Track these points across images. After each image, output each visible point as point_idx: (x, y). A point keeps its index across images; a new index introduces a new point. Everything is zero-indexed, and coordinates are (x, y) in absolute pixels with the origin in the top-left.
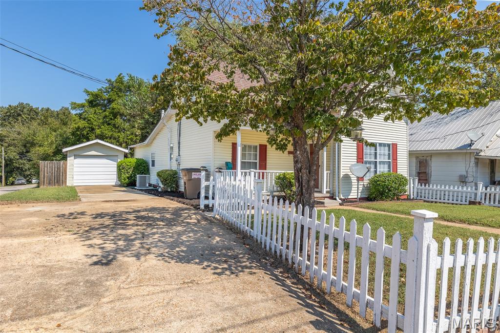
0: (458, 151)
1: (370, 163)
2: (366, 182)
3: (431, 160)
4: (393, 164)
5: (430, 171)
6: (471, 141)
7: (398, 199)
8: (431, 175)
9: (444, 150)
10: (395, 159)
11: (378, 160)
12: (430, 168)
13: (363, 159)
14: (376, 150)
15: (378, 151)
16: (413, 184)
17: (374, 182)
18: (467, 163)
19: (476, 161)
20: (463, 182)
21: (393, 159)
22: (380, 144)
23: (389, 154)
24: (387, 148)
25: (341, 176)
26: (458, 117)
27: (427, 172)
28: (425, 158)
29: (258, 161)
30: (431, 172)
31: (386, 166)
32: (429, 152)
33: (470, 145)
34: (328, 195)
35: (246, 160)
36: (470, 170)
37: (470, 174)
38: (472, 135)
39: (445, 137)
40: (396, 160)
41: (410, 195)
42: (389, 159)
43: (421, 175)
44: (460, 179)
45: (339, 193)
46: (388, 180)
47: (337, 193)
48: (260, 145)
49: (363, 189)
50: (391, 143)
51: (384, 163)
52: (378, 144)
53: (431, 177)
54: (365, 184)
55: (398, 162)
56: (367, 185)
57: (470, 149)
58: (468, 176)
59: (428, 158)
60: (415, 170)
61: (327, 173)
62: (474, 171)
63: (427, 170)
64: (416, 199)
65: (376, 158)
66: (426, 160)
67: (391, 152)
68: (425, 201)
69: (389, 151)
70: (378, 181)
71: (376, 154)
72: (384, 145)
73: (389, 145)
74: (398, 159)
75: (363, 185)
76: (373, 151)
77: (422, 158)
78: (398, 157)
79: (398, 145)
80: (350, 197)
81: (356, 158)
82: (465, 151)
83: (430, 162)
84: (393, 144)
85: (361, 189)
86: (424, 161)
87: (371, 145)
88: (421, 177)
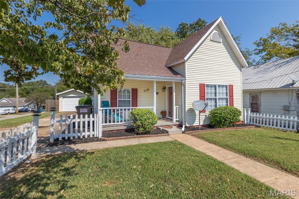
0: (282, 89)
1: (211, 99)
2: (207, 113)
3: (260, 95)
4: (230, 100)
5: (260, 102)
6: (293, 81)
7: (233, 126)
9: (270, 88)
10: (231, 96)
11: (217, 97)
12: (260, 101)
13: (205, 97)
14: (216, 90)
15: (217, 91)
16: (247, 113)
17: (213, 114)
18: (290, 97)
19: (297, 95)
20: (287, 110)
21: (230, 96)
22: (219, 86)
23: (227, 92)
24: (225, 88)
25: (187, 110)
26: (280, 66)
27: (258, 104)
28: (256, 94)
29: (131, 99)
30: (261, 103)
31: (225, 101)
32: (259, 90)
33: (292, 84)
34: (178, 123)
35: (122, 99)
36: (293, 102)
37: (293, 104)
38: (294, 77)
39: (271, 79)
40: (233, 96)
41: (244, 121)
42: (227, 96)
44: (284, 108)
45: (185, 122)
46: (224, 113)
47: (184, 122)
48: (132, 89)
49: (205, 119)
50: (228, 84)
51: (222, 99)
52: (217, 86)
54: (207, 114)
55: (234, 98)
56: (209, 115)
57: (293, 87)
58: (291, 106)
59: (258, 94)
60: (249, 102)
62: (296, 103)
63: (258, 102)
64: (250, 125)
65: (216, 96)
66: (257, 95)
67: (228, 91)
68: (257, 126)
69: (227, 90)
70: (216, 113)
71: (216, 92)
72: (223, 86)
73: (226, 86)
74: (234, 96)
75: (206, 115)
76: (213, 91)
77: (254, 94)
78: (234, 94)
79: (233, 86)
80: (194, 125)
81: (199, 96)
82: (288, 89)
83: (260, 97)
84: (229, 85)
85: (204, 118)
86: (255, 96)
87: (211, 86)
88: (254, 106)
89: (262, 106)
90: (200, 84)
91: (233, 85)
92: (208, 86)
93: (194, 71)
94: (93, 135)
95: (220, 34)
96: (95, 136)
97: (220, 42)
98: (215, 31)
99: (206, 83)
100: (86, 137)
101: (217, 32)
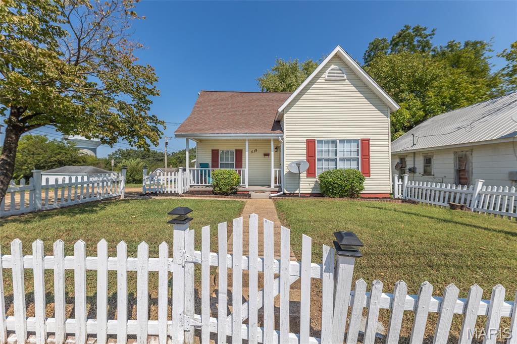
0: (502, 141)
1: (327, 160)
2: (317, 178)
3: (471, 155)
4: (363, 161)
5: (470, 168)
8: (472, 173)
10: (366, 155)
11: (339, 157)
12: (471, 165)
13: (315, 156)
14: (336, 147)
15: (338, 149)
20: (515, 181)
21: (363, 155)
22: (342, 141)
23: (358, 150)
25: (285, 173)
27: (468, 170)
28: (464, 153)
29: (234, 162)
30: (472, 169)
31: (354, 163)
32: (470, 145)
35: (224, 162)
40: (369, 156)
42: (358, 155)
43: (461, 173)
44: (509, 177)
48: (236, 150)
49: (315, 185)
50: (360, 138)
51: (349, 159)
52: (338, 141)
53: (472, 176)
55: (372, 157)
59: (468, 153)
60: (453, 167)
61: (276, 171)
63: (467, 167)
65: (336, 155)
66: (466, 155)
67: (360, 148)
71: (336, 151)
72: (349, 141)
73: (356, 141)
74: (371, 155)
75: (316, 181)
76: (331, 148)
77: (461, 153)
78: (370, 153)
79: (370, 141)
80: (297, 192)
81: (306, 156)
82: (511, 140)
83: (470, 158)
84: (362, 140)
85: (313, 185)
86: (464, 157)
87: (327, 142)
88: (462, 175)
89: (474, 175)
90: (307, 140)
91: (369, 139)
92: (320, 142)
93: (297, 124)
94: (175, 191)
95: (343, 69)
96: (176, 192)
97: (345, 80)
98: (333, 67)
99: (317, 139)
100: (169, 192)
101: (337, 67)
